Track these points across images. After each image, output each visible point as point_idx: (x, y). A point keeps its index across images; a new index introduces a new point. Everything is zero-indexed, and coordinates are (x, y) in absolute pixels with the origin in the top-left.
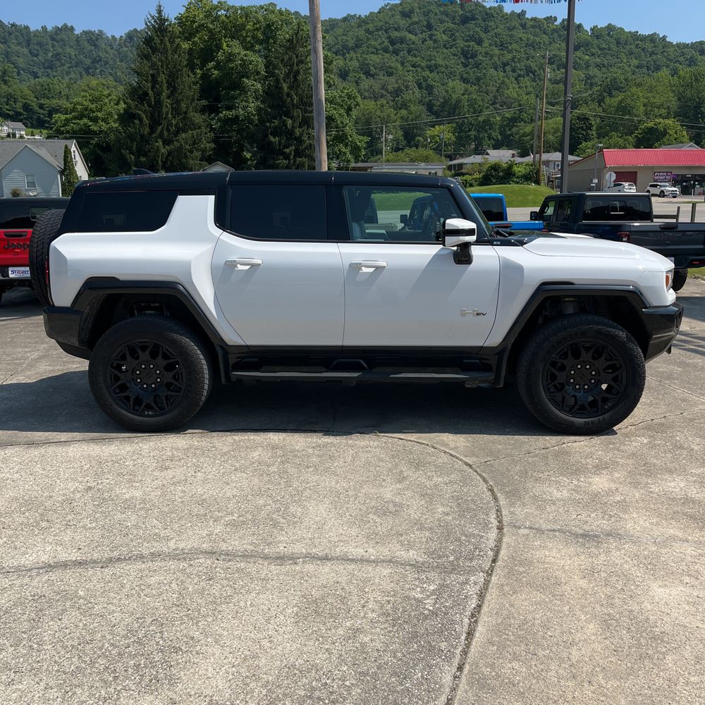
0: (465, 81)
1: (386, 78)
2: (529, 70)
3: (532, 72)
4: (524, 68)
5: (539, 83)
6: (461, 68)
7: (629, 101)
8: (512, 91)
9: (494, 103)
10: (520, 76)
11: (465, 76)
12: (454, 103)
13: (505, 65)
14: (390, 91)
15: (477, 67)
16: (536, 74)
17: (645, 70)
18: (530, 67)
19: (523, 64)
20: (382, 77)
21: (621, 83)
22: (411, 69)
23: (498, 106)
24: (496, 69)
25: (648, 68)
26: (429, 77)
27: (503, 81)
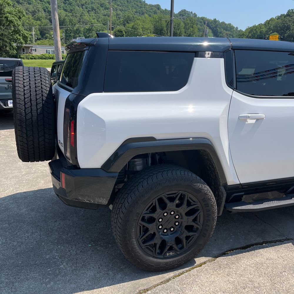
0: (66, 10)
1: (28, 5)
2: (93, 9)
3: (94, 10)
4: (91, 8)
5: (98, 15)
6: (63, 5)
7: (136, 26)
8: (87, 17)
9: (79, 22)
10: (89, 11)
11: (65, 8)
12: (62, 20)
13: (82, 5)
14: (30, 11)
15: (70, 5)
16: (96, 11)
17: (138, 14)
18: (93, 7)
19: (90, 6)
20: (26, 5)
21: (131, 18)
22: (40, 2)
23: (81, 23)
24: (79, 7)
25: (140, 14)
26: (49, 7)
27: (83, 12)
